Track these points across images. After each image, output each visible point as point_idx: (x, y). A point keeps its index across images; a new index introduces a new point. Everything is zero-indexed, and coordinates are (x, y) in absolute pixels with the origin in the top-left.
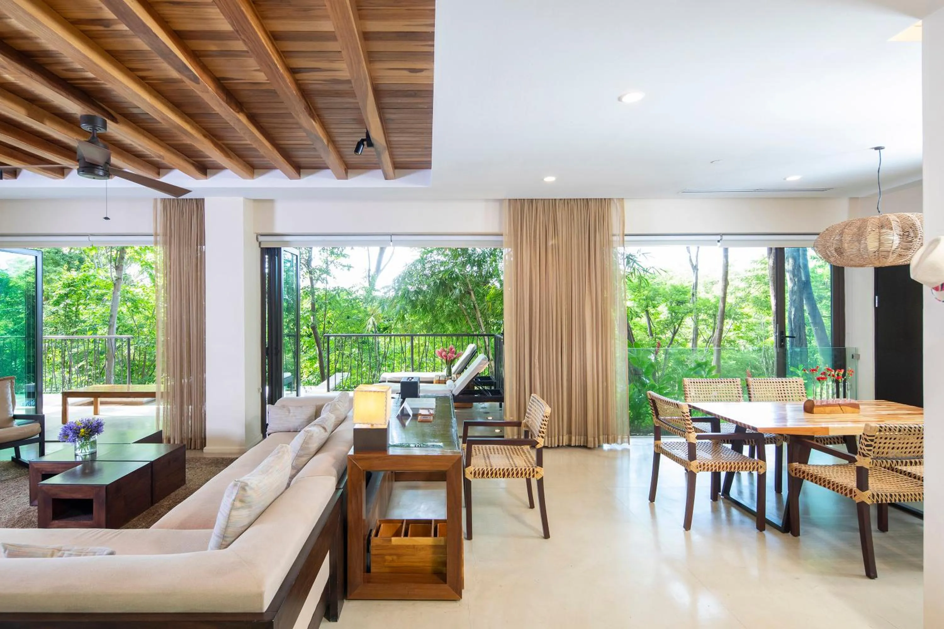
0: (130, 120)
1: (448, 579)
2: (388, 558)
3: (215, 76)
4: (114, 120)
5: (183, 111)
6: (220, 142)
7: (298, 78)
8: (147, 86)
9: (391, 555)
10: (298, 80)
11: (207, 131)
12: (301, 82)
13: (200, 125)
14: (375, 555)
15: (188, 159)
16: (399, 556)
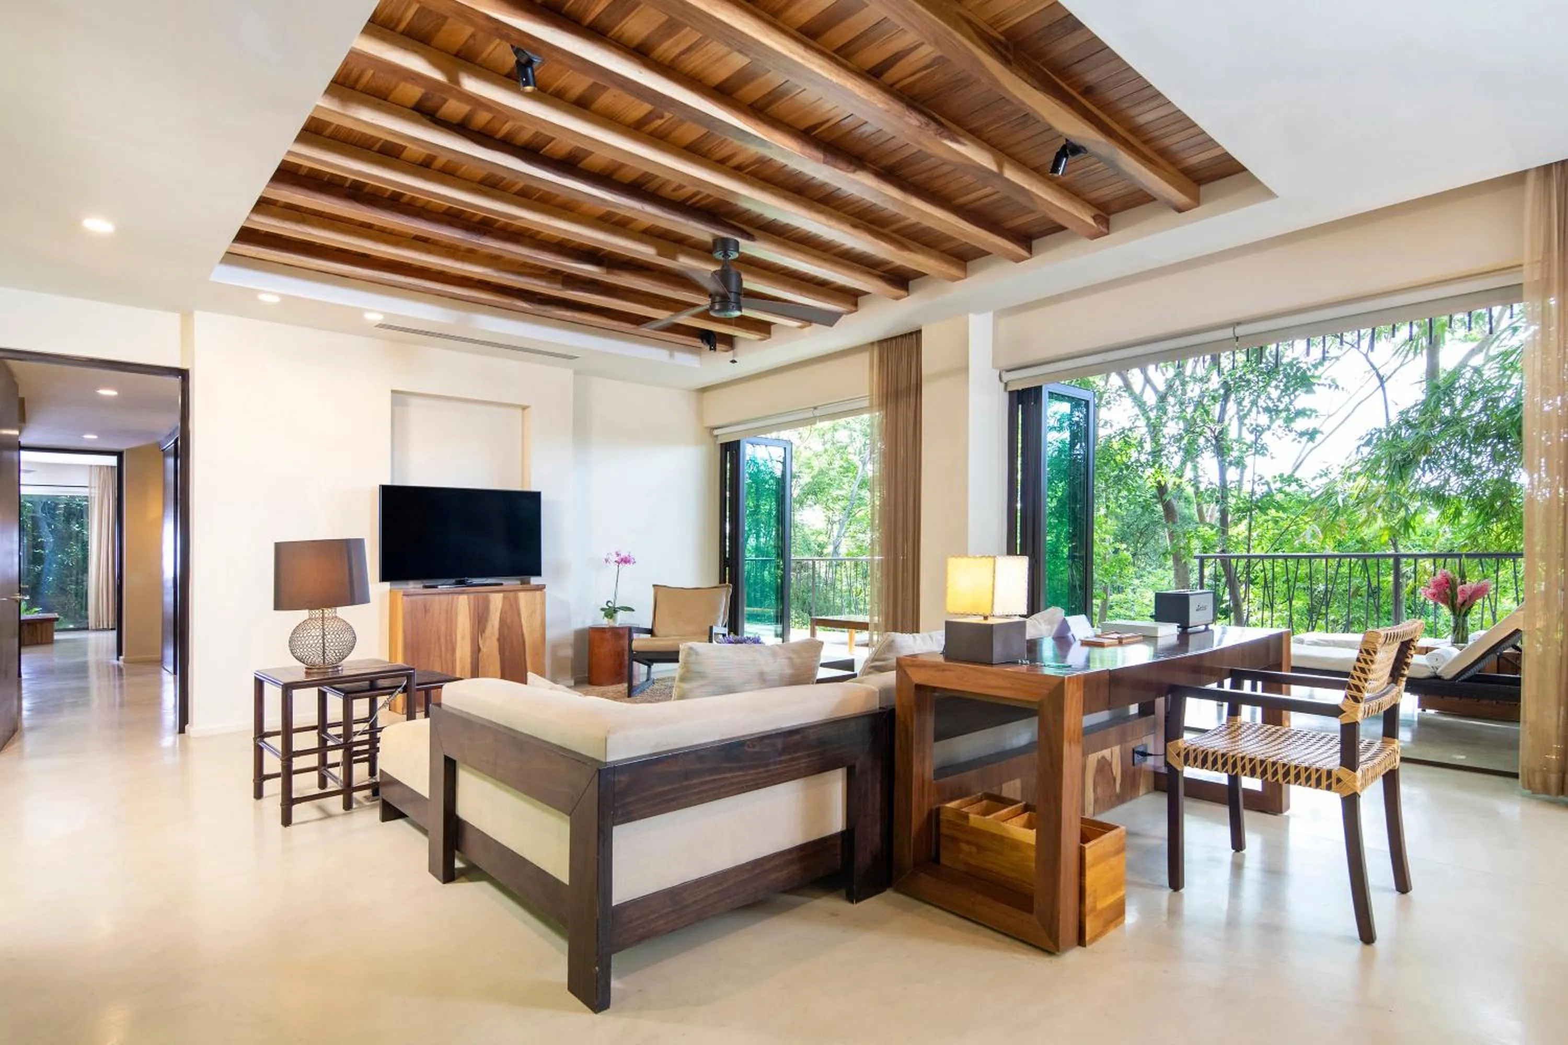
0: (773, 233)
1: (1036, 906)
2: (965, 847)
3: (798, 130)
4: (750, 237)
5: (811, 198)
6: (886, 231)
7: (891, 82)
8: (748, 177)
9: (968, 843)
10: (891, 86)
11: (860, 218)
12: (898, 86)
13: (845, 213)
14: (947, 836)
15: (871, 270)
16: (980, 848)
